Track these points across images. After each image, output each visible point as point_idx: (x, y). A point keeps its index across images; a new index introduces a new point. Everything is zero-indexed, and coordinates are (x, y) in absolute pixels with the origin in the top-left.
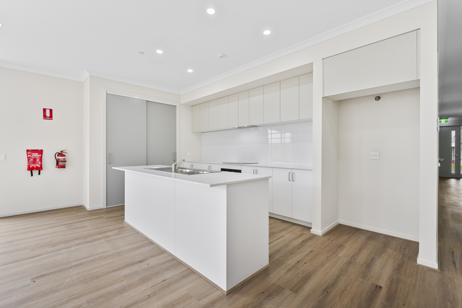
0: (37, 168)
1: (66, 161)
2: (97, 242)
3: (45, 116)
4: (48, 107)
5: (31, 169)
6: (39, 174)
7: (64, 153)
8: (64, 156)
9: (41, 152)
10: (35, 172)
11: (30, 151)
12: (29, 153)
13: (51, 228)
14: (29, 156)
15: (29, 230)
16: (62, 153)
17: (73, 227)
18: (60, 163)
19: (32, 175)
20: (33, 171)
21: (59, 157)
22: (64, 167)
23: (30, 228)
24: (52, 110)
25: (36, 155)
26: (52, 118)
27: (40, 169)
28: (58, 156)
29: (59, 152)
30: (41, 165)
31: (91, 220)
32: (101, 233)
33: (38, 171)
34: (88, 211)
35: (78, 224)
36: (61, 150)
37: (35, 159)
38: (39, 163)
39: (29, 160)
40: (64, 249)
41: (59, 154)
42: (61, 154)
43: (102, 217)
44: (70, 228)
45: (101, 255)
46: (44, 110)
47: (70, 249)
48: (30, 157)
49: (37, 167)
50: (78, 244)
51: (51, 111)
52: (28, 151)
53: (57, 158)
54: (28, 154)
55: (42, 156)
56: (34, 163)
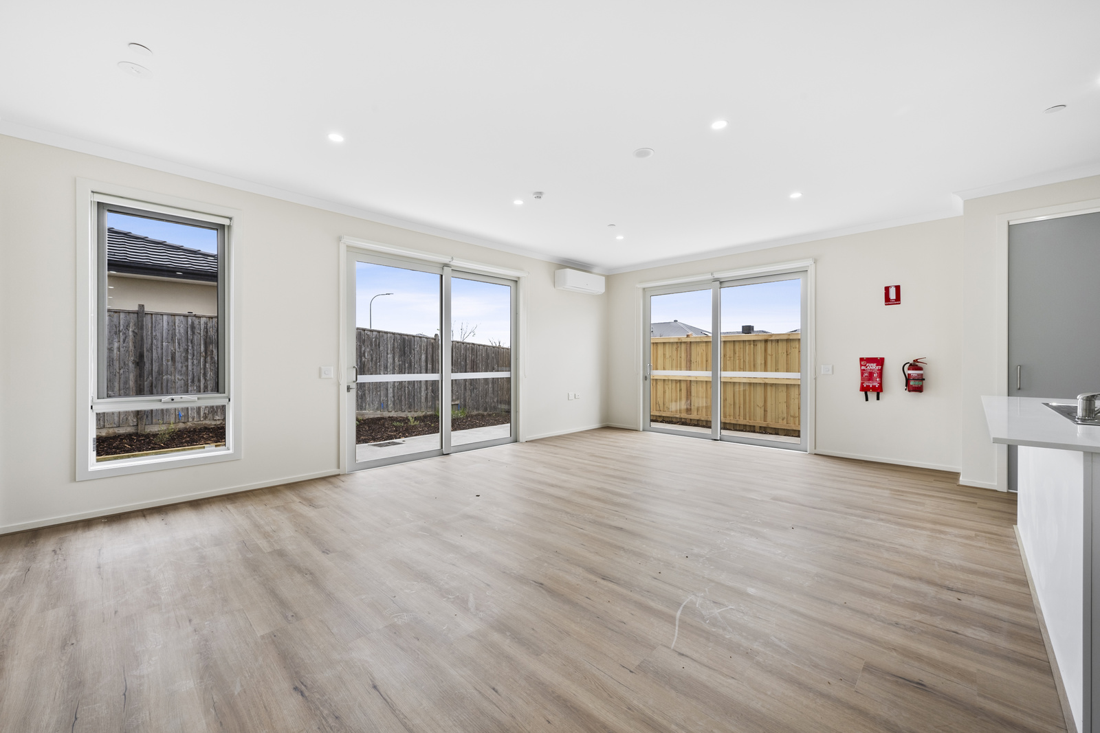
0: (874, 389)
1: (924, 379)
2: (913, 530)
3: (887, 300)
4: (892, 283)
5: (864, 389)
6: (878, 399)
7: (919, 364)
8: (921, 369)
9: (880, 362)
10: (872, 395)
11: (865, 360)
12: (862, 363)
13: (871, 486)
14: (863, 368)
15: (843, 479)
16: (917, 364)
17: (902, 498)
18: (912, 383)
19: (867, 400)
20: (868, 393)
21: (910, 372)
22: (919, 389)
23: (845, 477)
24: (899, 286)
25: (873, 366)
26: (900, 300)
27: (879, 390)
28: (909, 369)
29: (911, 362)
30: (881, 384)
31: (945, 498)
32: (935, 522)
33: (875, 394)
34: (959, 485)
35: (916, 496)
36: (915, 359)
37: (871, 374)
38: (878, 379)
39: (862, 375)
40: (856, 515)
41: (911, 365)
42: (915, 366)
43: (976, 503)
44: (896, 497)
45: (897, 546)
46: (887, 289)
47: (864, 520)
48: (864, 370)
49: (874, 386)
50: (882, 520)
51: (898, 288)
52: (862, 359)
53: (908, 372)
54: (861, 365)
55: (882, 368)
56: (869, 380)
